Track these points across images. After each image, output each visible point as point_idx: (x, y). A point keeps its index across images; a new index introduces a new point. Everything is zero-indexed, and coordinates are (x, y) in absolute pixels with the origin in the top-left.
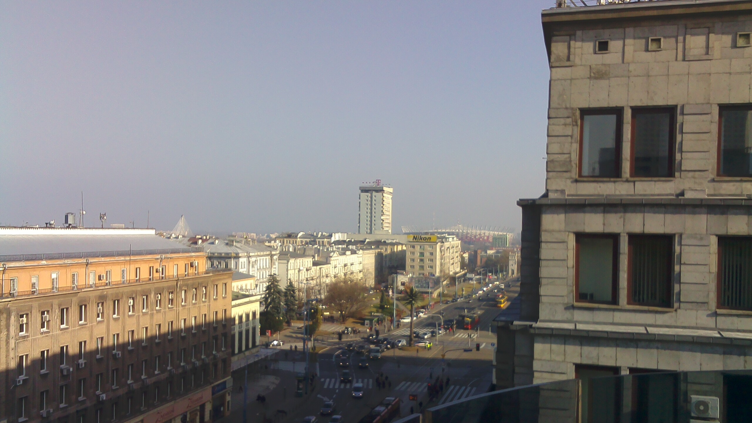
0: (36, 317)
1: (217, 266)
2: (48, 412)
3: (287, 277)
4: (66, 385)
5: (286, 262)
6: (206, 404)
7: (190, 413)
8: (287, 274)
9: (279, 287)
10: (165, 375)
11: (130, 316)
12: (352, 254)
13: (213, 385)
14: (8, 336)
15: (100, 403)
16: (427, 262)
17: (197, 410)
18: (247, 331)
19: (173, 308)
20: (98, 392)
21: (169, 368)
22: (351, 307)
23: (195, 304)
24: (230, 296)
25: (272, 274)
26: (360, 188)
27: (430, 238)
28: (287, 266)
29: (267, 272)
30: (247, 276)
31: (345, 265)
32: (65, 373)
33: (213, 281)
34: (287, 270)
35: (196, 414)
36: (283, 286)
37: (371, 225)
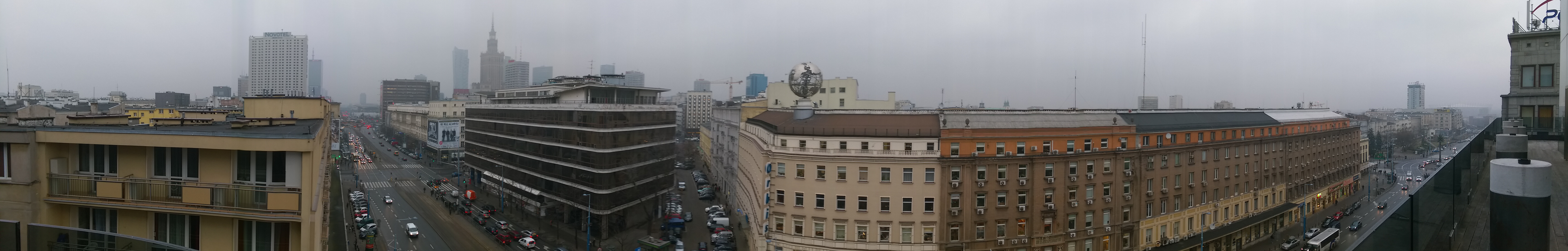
16: (1444, 122)
31: (1403, 125)
37: (1414, 104)
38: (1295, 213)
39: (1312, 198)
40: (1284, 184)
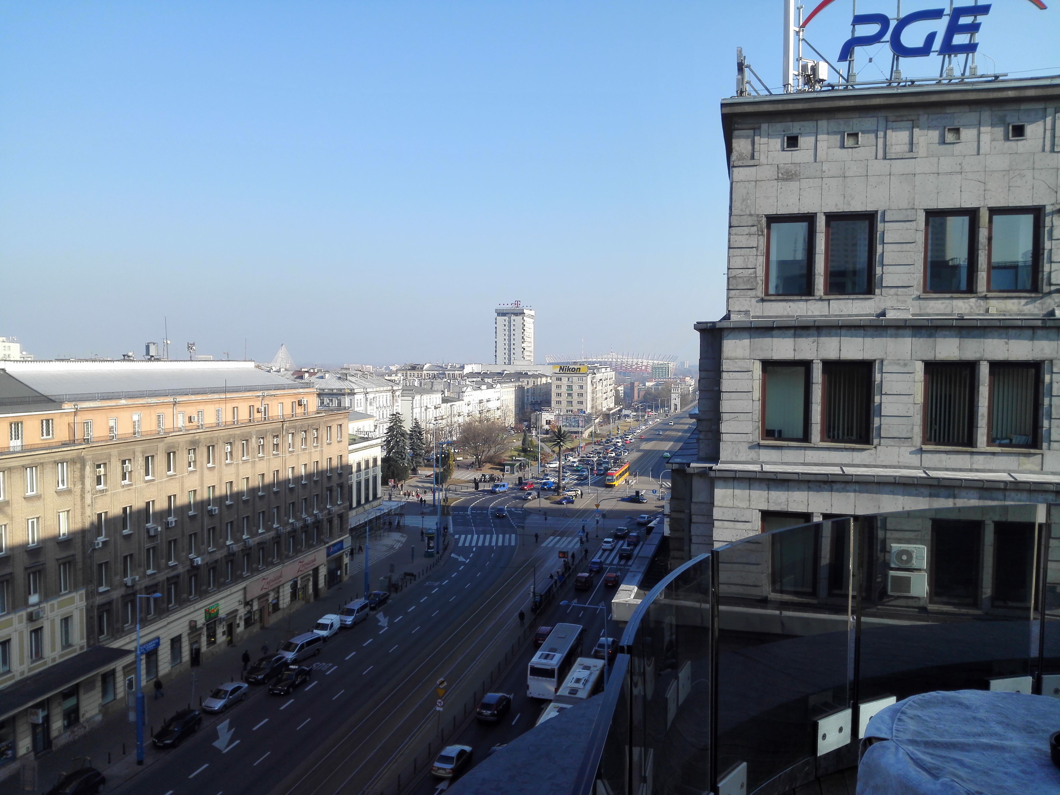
0: (115, 468)
1: (328, 404)
2: (134, 580)
3: (412, 417)
4: (154, 548)
5: (410, 398)
6: (320, 568)
7: (302, 578)
8: (412, 413)
9: (403, 428)
10: (272, 534)
11: (227, 465)
12: (487, 388)
13: (327, 545)
14: (83, 490)
15: (194, 569)
17: (309, 575)
18: (367, 481)
19: (278, 454)
20: (192, 556)
21: (275, 526)
22: (489, 451)
23: (304, 449)
24: (346, 441)
25: (395, 413)
26: (496, 310)
27: (580, 369)
28: (412, 403)
29: (388, 410)
30: (364, 416)
32: (152, 533)
33: (326, 422)
34: (412, 409)
35: (309, 580)
36: (407, 427)
37: (510, 355)
39: (187, 623)
40: (80, 592)
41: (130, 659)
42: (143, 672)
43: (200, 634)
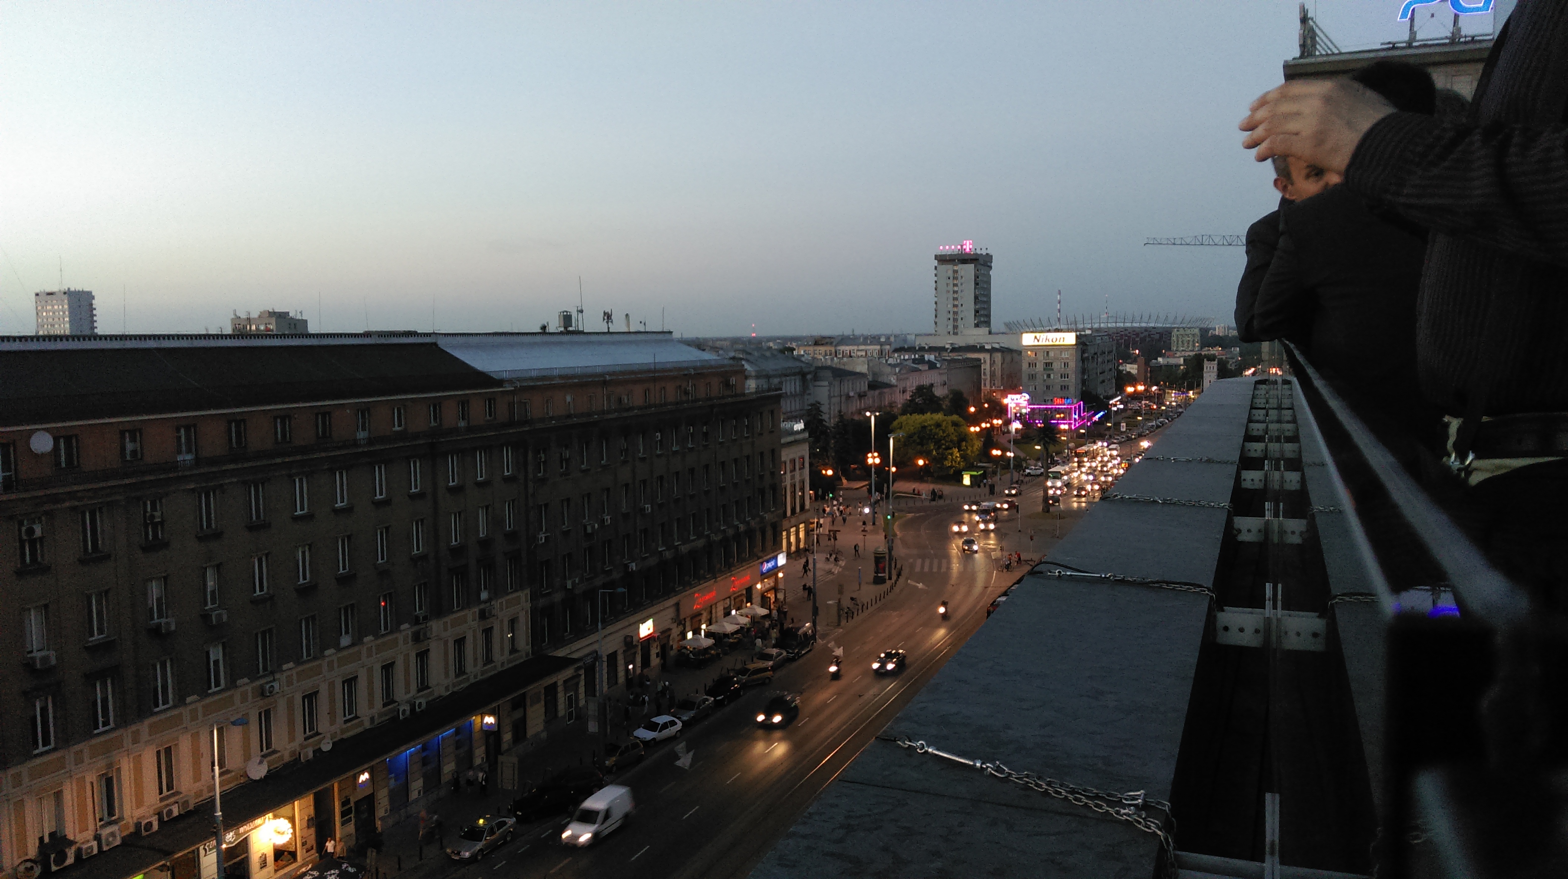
0: (555, 454)
2: (573, 583)
3: (833, 408)
4: (589, 548)
5: (826, 383)
6: (754, 587)
7: (735, 599)
8: (829, 404)
9: (824, 423)
10: (701, 543)
11: (657, 456)
13: (761, 561)
14: (526, 477)
15: (629, 576)
17: (742, 595)
20: (626, 560)
21: (706, 532)
23: (735, 441)
25: (813, 403)
26: (936, 256)
28: (829, 390)
29: (797, 400)
32: (589, 530)
33: (756, 407)
34: (829, 398)
35: (742, 601)
36: (831, 419)
37: (955, 320)
38: (566, 690)
39: (622, 638)
40: (525, 592)
41: (569, 672)
42: (582, 690)
43: (635, 653)
